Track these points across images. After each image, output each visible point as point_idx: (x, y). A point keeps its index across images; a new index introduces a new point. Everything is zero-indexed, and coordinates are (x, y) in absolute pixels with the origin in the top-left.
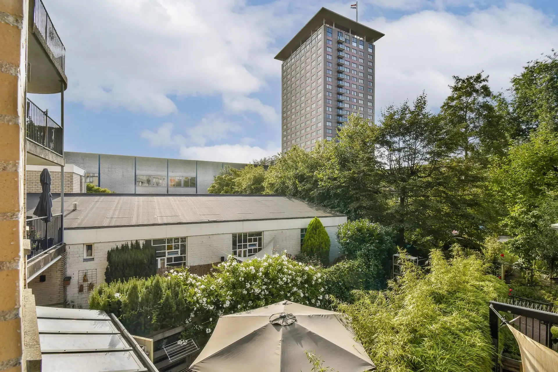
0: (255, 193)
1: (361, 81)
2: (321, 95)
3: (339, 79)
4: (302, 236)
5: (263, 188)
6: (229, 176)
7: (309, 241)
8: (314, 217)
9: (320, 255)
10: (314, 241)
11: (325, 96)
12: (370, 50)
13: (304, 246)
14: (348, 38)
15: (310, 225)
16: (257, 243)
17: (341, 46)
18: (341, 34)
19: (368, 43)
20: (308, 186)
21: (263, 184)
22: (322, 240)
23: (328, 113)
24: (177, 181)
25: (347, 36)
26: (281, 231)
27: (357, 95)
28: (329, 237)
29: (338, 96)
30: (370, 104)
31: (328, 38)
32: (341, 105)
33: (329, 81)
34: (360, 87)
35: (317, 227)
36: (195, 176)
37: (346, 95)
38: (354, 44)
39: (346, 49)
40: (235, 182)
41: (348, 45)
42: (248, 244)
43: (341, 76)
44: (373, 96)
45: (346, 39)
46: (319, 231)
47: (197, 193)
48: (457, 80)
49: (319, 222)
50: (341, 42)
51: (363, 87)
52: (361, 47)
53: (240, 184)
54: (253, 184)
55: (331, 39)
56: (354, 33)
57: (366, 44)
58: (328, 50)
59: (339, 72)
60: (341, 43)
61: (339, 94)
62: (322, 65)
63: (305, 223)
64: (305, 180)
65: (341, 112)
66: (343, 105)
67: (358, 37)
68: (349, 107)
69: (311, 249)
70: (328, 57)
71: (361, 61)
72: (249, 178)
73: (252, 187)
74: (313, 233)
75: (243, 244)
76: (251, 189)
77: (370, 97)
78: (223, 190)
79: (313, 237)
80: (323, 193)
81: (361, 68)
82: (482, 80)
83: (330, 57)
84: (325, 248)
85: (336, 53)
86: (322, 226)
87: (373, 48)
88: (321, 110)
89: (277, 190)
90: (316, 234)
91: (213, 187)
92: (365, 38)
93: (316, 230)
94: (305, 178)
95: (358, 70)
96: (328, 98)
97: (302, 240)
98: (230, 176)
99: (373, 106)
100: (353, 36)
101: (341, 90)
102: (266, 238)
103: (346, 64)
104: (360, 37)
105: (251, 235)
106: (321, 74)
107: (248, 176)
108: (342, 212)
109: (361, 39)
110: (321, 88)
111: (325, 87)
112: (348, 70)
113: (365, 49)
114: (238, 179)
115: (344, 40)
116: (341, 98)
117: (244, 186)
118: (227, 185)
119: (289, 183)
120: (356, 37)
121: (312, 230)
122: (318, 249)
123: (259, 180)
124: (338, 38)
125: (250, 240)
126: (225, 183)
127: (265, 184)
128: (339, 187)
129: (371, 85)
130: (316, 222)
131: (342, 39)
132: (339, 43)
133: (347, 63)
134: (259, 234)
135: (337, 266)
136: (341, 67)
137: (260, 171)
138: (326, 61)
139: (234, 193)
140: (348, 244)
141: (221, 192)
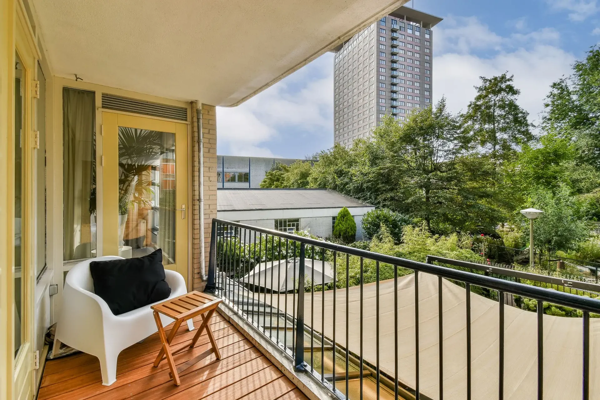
0: (302, 187)
1: (417, 70)
2: (374, 87)
3: (393, 69)
4: (334, 223)
5: (307, 183)
6: (278, 172)
7: (338, 226)
8: (342, 207)
9: (347, 238)
10: (342, 227)
11: (378, 87)
12: (427, 36)
13: (334, 231)
14: (402, 25)
15: (339, 214)
16: (295, 227)
17: (395, 35)
18: (395, 21)
19: (425, 29)
20: (346, 180)
21: (308, 178)
22: (348, 225)
23: (381, 104)
24: (232, 176)
25: (402, 23)
26: (315, 218)
27: (413, 84)
28: (355, 224)
29: (392, 86)
30: (427, 93)
31: (381, 27)
32: (395, 96)
33: (382, 71)
34: (416, 76)
35: (345, 215)
36: (248, 171)
37: (401, 85)
38: (410, 31)
39: (400, 37)
40: (284, 177)
41: (403, 33)
42: (287, 228)
43: (395, 65)
44: (431, 85)
45: (400, 27)
46: (347, 218)
47: (250, 187)
48: (484, 80)
49: (347, 211)
50: (395, 30)
51: (419, 76)
52: (417, 34)
53: (288, 179)
54: (300, 179)
55: (384, 28)
56: (409, 19)
57: (423, 29)
58: (381, 40)
59: (393, 62)
60: (396, 32)
61: (393, 84)
62: (375, 56)
63: (336, 212)
64: (344, 175)
65: (395, 103)
66: (398, 96)
67: (414, 24)
68: (403, 98)
69: (340, 233)
70: (381, 47)
71: (417, 48)
72: (296, 173)
73: (299, 182)
74: (342, 220)
75: (283, 228)
76: (298, 184)
77: (427, 86)
78: (274, 185)
79: (341, 223)
80: (358, 187)
81: (417, 55)
82: (507, 80)
83: (382, 47)
84: (351, 232)
85: (390, 42)
86: (350, 214)
87: (431, 34)
88: (374, 102)
89: (320, 184)
90: (344, 221)
91: (265, 182)
92: (422, 24)
93: (344, 218)
94: (343, 174)
95: (413, 58)
96: (381, 89)
97: (333, 226)
98: (280, 172)
99: (431, 95)
100: (408, 22)
101: (395, 81)
102: (302, 223)
103: (400, 52)
104: (417, 23)
105: (290, 221)
106: (374, 65)
107: (296, 171)
108: (372, 204)
109: (417, 25)
110: (374, 79)
111: (378, 79)
112: (402, 59)
113: (422, 35)
114: (287, 174)
115: (398, 28)
116: (395, 88)
117: (292, 181)
118: (278, 180)
119: (330, 178)
120: (411, 23)
121: (341, 217)
122: (345, 233)
123: (304, 175)
124: (393, 26)
125: (289, 225)
126: (275, 179)
127: (309, 179)
128: (369, 181)
129: (429, 74)
130: (344, 211)
131: (396, 27)
132: (393, 31)
133: (402, 52)
134: (297, 220)
135: (354, 244)
136: (395, 57)
137: (306, 166)
138: (379, 52)
139: (283, 187)
140: (369, 228)
141: (271, 187)
